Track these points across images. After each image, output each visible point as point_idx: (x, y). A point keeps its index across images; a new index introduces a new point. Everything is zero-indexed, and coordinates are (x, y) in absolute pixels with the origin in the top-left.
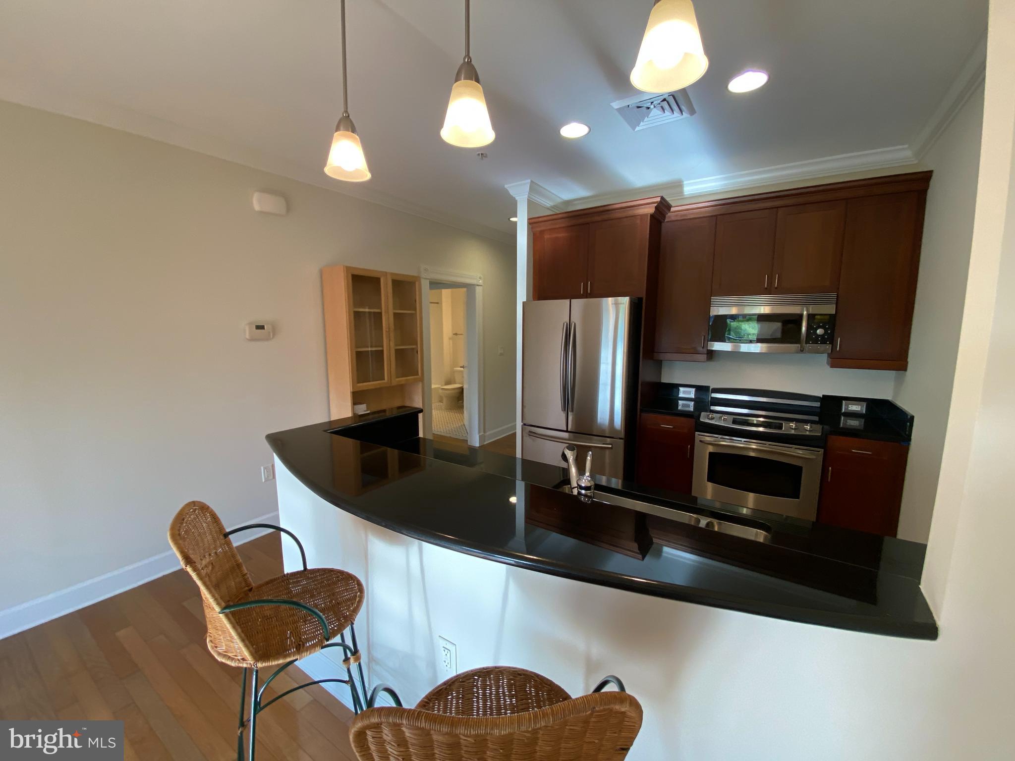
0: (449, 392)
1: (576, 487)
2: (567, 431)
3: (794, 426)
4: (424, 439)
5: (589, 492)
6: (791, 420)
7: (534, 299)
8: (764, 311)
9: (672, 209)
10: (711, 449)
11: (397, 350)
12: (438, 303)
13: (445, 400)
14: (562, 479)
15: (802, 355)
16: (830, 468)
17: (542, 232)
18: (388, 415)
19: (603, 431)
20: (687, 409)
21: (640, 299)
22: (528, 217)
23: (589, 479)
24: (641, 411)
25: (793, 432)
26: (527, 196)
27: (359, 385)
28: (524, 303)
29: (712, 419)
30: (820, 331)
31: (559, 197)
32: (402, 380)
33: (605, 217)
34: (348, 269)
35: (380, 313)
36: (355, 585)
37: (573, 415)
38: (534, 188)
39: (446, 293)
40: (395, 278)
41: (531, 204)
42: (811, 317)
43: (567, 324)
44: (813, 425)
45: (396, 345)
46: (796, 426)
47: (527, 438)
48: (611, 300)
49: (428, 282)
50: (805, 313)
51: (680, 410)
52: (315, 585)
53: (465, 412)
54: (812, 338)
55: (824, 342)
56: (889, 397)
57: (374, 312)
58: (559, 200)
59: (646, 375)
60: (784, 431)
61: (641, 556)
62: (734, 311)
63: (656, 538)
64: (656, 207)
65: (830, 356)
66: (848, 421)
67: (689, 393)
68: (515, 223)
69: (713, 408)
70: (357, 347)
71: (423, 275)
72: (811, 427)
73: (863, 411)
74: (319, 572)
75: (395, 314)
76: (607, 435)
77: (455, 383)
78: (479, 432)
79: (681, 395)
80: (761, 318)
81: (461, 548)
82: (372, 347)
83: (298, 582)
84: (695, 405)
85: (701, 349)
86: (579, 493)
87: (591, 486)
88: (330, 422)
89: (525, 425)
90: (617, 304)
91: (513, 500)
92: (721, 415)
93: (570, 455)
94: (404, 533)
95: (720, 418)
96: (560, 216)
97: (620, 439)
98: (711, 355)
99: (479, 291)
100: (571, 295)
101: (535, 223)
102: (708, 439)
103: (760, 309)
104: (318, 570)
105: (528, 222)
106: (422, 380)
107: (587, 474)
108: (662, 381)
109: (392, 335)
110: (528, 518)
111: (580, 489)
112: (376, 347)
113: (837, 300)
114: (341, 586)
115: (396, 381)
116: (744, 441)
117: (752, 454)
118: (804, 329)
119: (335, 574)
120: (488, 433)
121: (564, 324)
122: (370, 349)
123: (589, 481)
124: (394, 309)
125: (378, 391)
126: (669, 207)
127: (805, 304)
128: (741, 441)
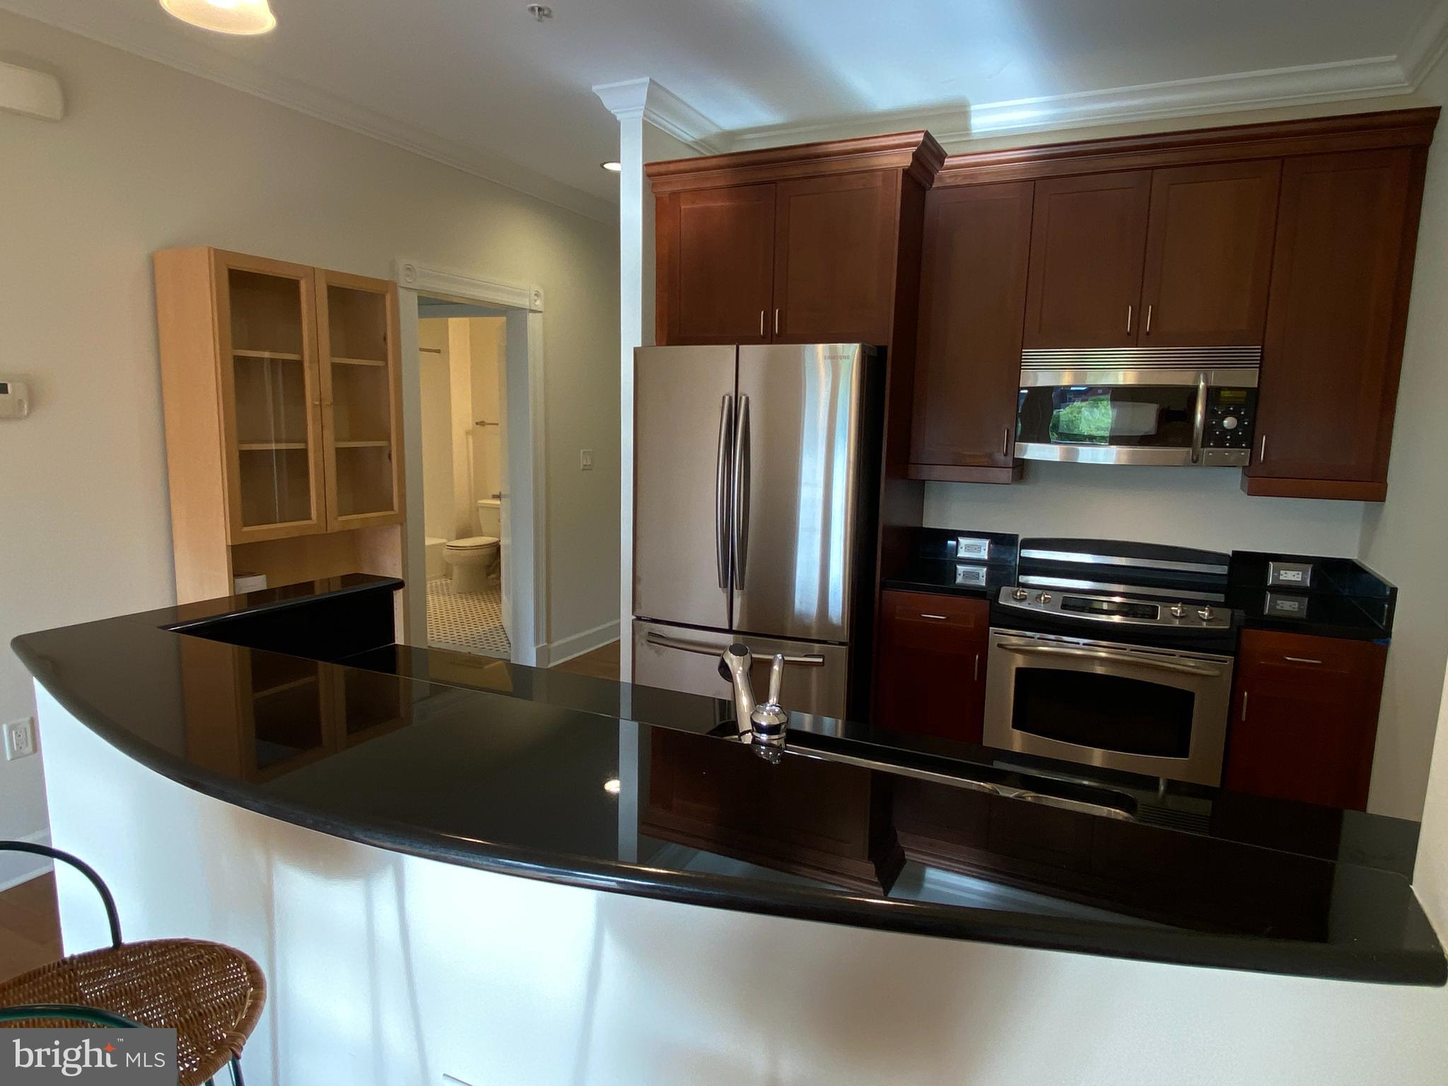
0: (463, 553)
1: (748, 732)
2: (730, 631)
3: (1179, 611)
4: (407, 648)
5: (776, 737)
6: (1174, 601)
7: (659, 343)
8: (1124, 379)
9: (948, 162)
10: (1020, 661)
11: (338, 451)
12: (439, 351)
13: (456, 571)
14: (718, 723)
15: (1195, 472)
16: (1246, 694)
17: (675, 195)
18: (319, 593)
19: (807, 628)
20: (972, 582)
21: (882, 350)
22: (643, 162)
23: (777, 710)
24: (884, 586)
25: (1177, 623)
26: (641, 114)
27: (246, 529)
28: (637, 351)
29: (1022, 599)
30: (1229, 423)
31: (713, 123)
32: (354, 520)
33: (810, 170)
34: (219, 254)
35: (300, 364)
36: (241, 972)
37: (743, 595)
38: (656, 96)
39: (457, 327)
40: (337, 283)
41: (651, 134)
42: (1213, 393)
43: (730, 398)
44: (1213, 609)
45: (337, 440)
46: (1183, 611)
47: (643, 648)
48: (821, 349)
49: (415, 295)
50: (1202, 384)
51: (961, 585)
52: (142, 977)
53: (504, 597)
54: (1214, 436)
55: (1235, 444)
56: (1352, 554)
57: (284, 362)
58: (714, 130)
59: (893, 513)
60: (1158, 622)
61: (881, 889)
62: (1065, 379)
63: (911, 850)
64: (914, 155)
65: (1247, 471)
66: (1279, 602)
67: (979, 549)
68: (616, 176)
69: (1023, 579)
70: (241, 442)
71: (403, 280)
72: (1211, 613)
73: (1306, 582)
74: (152, 949)
75: (334, 366)
76: (814, 637)
77: (480, 534)
78: (537, 641)
79: (962, 554)
80: (1119, 394)
81: (493, 862)
82: (277, 441)
83: (101, 973)
84: (988, 574)
85: (1002, 457)
86: (755, 741)
87: (779, 725)
88: (176, 610)
89: (639, 618)
90: (834, 358)
91: (613, 786)
92: (1040, 592)
93: (737, 665)
94: (361, 837)
95: (1036, 598)
96: (714, 162)
97: (841, 644)
98: (1022, 469)
99: (534, 324)
100: (740, 336)
101: (660, 174)
102: (1014, 640)
103: (1117, 377)
104: (151, 945)
105: (643, 171)
106: (401, 520)
107: (773, 700)
108: (924, 526)
109: (328, 414)
110: (646, 821)
111: (758, 732)
112: (287, 441)
113: (1262, 357)
114: (208, 976)
115: (338, 523)
116: (1084, 644)
117: (1099, 670)
118: (1199, 417)
119: (191, 951)
120: (555, 644)
121: (724, 398)
122: (273, 446)
123: (776, 714)
124: (333, 354)
125: (296, 545)
126: (940, 156)
127: (1203, 366)
128: (1078, 643)
